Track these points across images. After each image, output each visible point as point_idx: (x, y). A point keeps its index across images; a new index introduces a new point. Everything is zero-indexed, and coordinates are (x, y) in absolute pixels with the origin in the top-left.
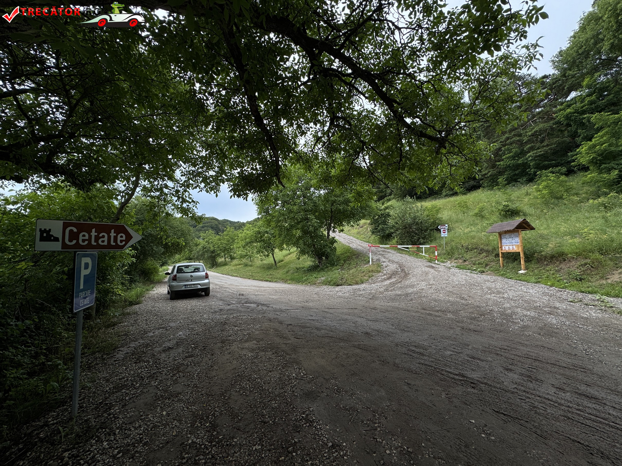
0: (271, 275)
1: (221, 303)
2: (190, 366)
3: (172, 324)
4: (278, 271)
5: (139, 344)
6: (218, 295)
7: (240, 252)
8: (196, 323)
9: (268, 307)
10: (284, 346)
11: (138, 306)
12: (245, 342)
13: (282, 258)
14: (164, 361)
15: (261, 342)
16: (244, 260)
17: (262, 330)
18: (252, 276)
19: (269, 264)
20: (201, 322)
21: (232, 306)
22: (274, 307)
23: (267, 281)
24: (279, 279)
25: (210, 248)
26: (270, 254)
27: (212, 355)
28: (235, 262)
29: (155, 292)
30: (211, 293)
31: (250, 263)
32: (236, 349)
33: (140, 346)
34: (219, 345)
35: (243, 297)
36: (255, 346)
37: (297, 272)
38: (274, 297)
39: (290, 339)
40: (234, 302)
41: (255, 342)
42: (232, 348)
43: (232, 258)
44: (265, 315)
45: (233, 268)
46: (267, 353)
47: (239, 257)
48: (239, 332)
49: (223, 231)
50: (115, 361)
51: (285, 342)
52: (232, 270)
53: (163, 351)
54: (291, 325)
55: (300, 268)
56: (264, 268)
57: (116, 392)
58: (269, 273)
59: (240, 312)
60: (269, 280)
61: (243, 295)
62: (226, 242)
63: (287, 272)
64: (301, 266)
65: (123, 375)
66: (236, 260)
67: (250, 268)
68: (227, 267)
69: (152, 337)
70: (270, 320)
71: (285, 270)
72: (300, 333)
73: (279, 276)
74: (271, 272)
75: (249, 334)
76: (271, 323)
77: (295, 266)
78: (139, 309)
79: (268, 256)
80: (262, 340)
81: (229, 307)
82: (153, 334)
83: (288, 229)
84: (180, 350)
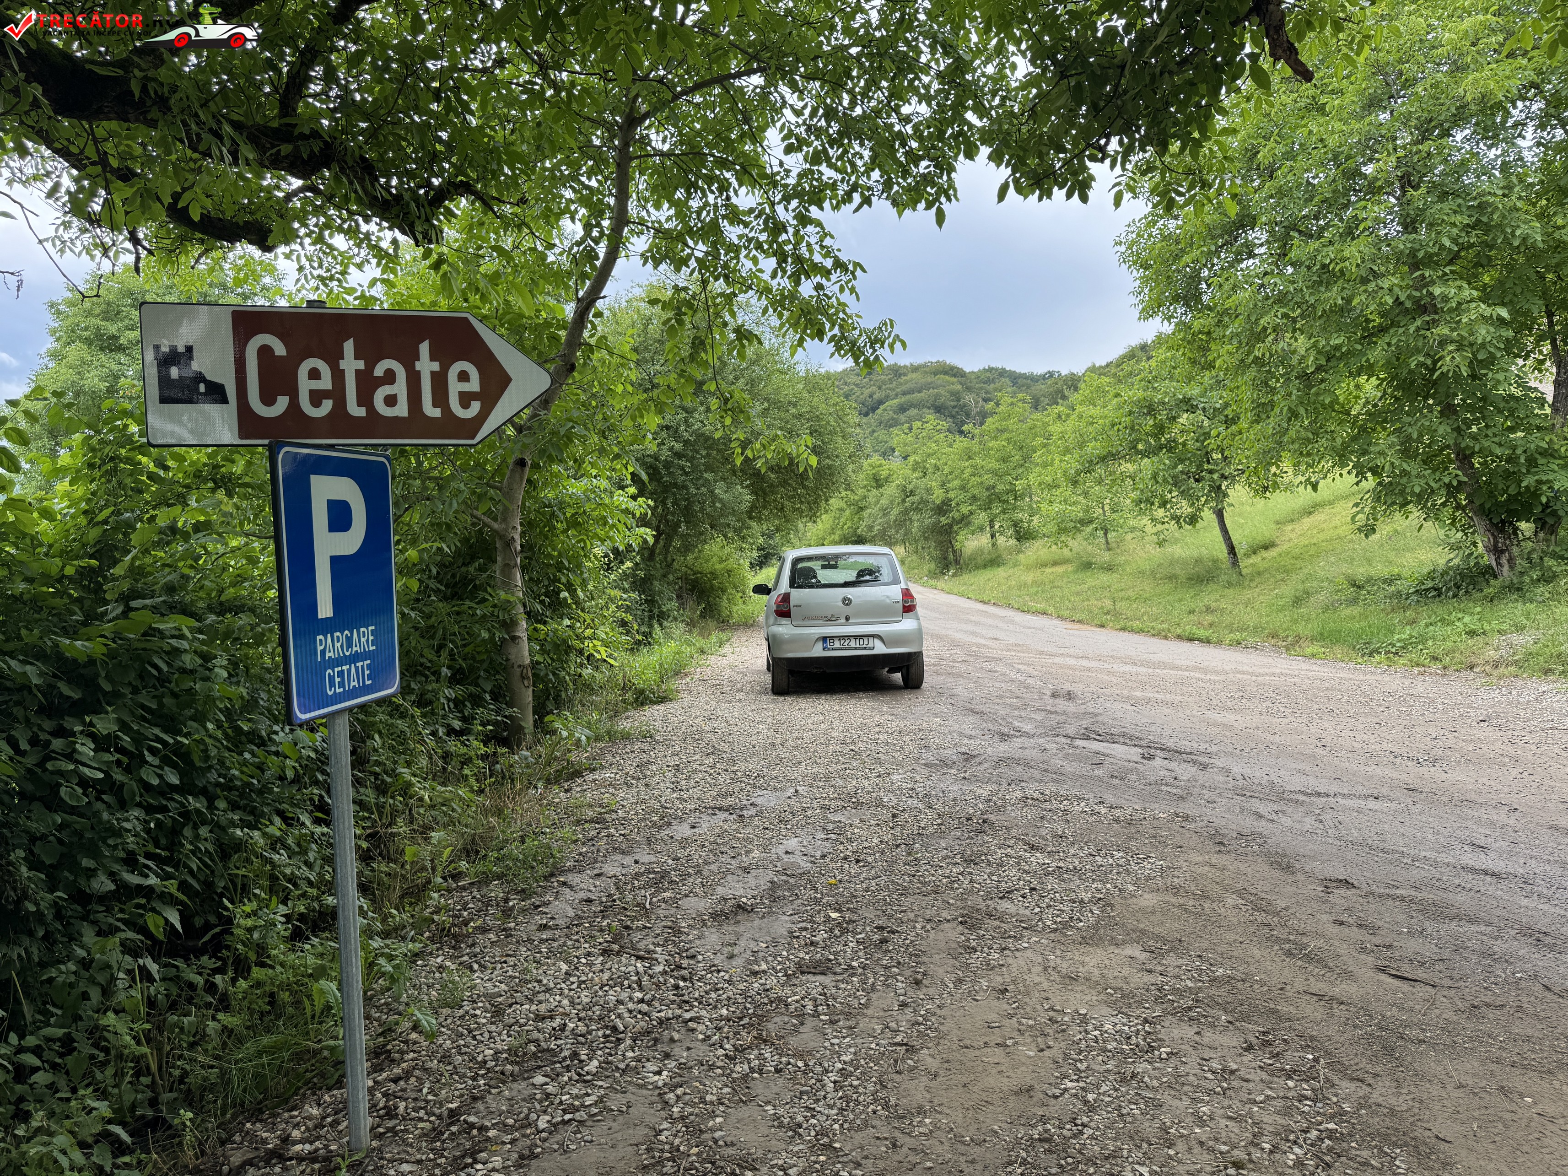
0: (1208, 610)
1: (968, 724)
2: (810, 1023)
3: (766, 799)
4: (1248, 594)
5: (635, 869)
6: (959, 690)
7: (1056, 507)
8: (858, 805)
9: (1204, 767)
10: (1313, 1010)
11: (661, 707)
12: (1084, 941)
13: (1266, 531)
14: (714, 969)
15: (1171, 960)
16: (1077, 544)
17: (1176, 890)
18: (1116, 614)
19: (1198, 561)
20: (880, 804)
21: (1018, 742)
22: (1237, 769)
23: (1191, 640)
24: (1256, 630)
25: (929, 491)
26: (1208, 515)
27: (918, 983)
28: (1036, 550)
29: (725, 662)
30: (929, 679)
31: (1106, 556)
32: (1036, 977)
33: (637, 876)
34: (953, 933)
35: (1071, 707)
36: (1140, 979)
37: (1354, 601)
38: (1230, 718)
39: (1348, 975)
40: (1028, 728)
41: (1135, 951)
42: (1017, 963)
43: (1023, 535)
44: (1186, 808)
45: (1029, 577)
46: (1209, 1036)
47: (1051, 527)
48: (1051, 883)
49: (984, 416)
50: (544, 927)
51: (1318, 986)
52: (1022, 586)
53: (715, 916)
54: (1347, 883)
55: (1369, 580)
56: (1172, 577)
57: (514, 1077)
58: (1200, 605)
59: (1059, 776)
60: (1202, 633)
61: (1070, 696)
62: (994, 465)
63: (1297, 601)
64: (1380, 570)
65: (553, 1000)
66: (1038, 544)
67: (1105, 578)
68: (1000, 573)
69: (684, 842)
70: (1219, 841)
71: (1288, 590)
72: (1413, 946)
73: (1251, 618)
74: (1210, 596)
75: (1105, 903)
76: (1223, 860)
77: (1345, 568)
78: (665, 720)
79: (1193, 520)
80: (1177, 946)
81: (1003, 749)
82: (688, 832)
83: (1304, 377)
84: (782, 924)
